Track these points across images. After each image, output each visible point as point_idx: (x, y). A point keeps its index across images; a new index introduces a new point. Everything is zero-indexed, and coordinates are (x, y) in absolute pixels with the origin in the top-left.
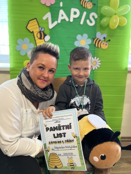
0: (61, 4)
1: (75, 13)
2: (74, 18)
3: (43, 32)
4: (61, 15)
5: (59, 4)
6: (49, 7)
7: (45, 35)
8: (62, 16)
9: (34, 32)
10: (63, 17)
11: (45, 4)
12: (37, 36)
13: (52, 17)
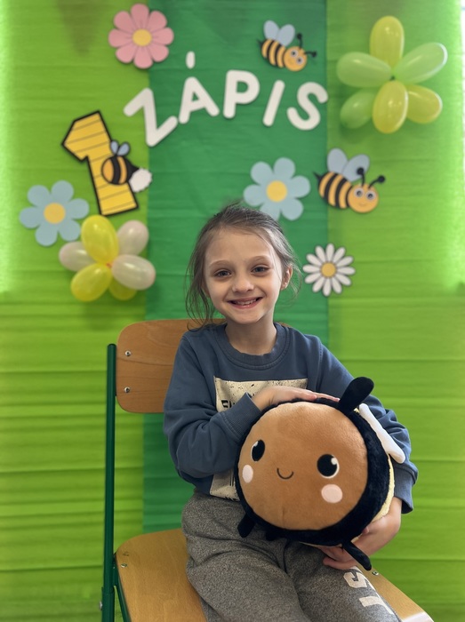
0: (190, 60)
1: (241, 86)
2: (238, 105)
3: (124, 157)
4: (191, 96)
5: (184, 61)
6: (146, 70)
7: (132, 169)
8: (195, 98)
9: (91, 158)
10: (196, 103)
11: (132, 62)
12: (103, 174)
13: (157, 105)
